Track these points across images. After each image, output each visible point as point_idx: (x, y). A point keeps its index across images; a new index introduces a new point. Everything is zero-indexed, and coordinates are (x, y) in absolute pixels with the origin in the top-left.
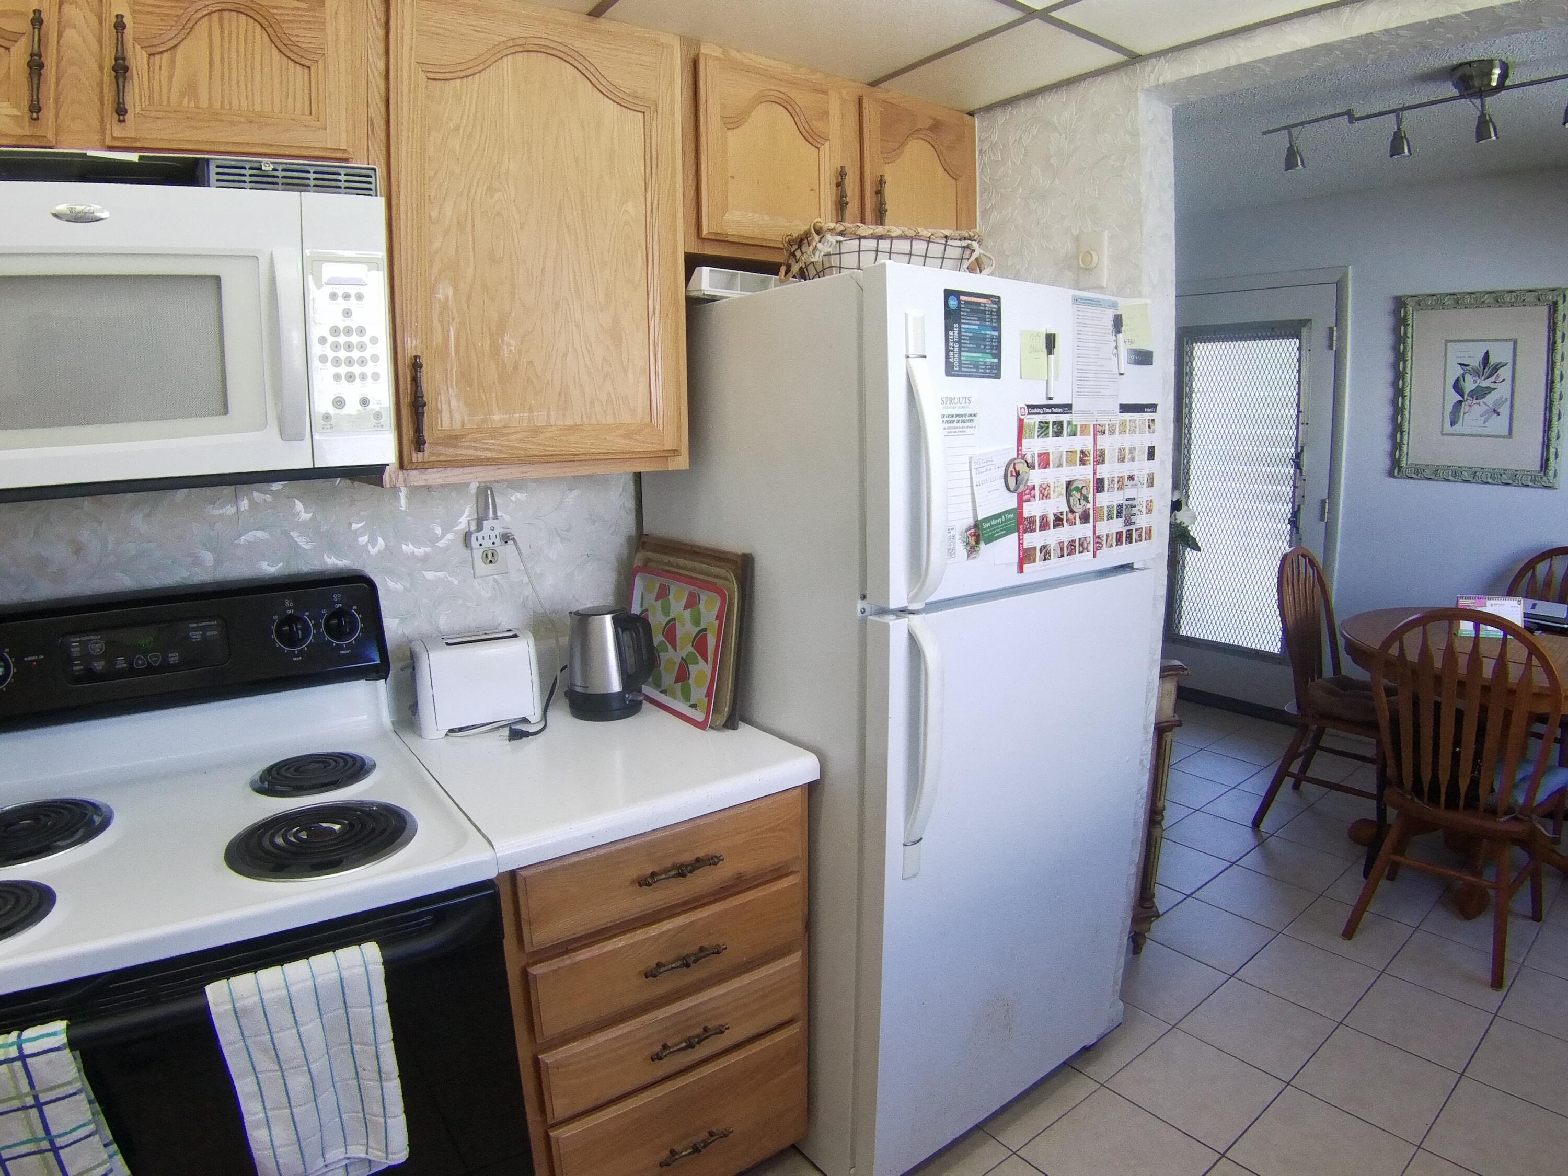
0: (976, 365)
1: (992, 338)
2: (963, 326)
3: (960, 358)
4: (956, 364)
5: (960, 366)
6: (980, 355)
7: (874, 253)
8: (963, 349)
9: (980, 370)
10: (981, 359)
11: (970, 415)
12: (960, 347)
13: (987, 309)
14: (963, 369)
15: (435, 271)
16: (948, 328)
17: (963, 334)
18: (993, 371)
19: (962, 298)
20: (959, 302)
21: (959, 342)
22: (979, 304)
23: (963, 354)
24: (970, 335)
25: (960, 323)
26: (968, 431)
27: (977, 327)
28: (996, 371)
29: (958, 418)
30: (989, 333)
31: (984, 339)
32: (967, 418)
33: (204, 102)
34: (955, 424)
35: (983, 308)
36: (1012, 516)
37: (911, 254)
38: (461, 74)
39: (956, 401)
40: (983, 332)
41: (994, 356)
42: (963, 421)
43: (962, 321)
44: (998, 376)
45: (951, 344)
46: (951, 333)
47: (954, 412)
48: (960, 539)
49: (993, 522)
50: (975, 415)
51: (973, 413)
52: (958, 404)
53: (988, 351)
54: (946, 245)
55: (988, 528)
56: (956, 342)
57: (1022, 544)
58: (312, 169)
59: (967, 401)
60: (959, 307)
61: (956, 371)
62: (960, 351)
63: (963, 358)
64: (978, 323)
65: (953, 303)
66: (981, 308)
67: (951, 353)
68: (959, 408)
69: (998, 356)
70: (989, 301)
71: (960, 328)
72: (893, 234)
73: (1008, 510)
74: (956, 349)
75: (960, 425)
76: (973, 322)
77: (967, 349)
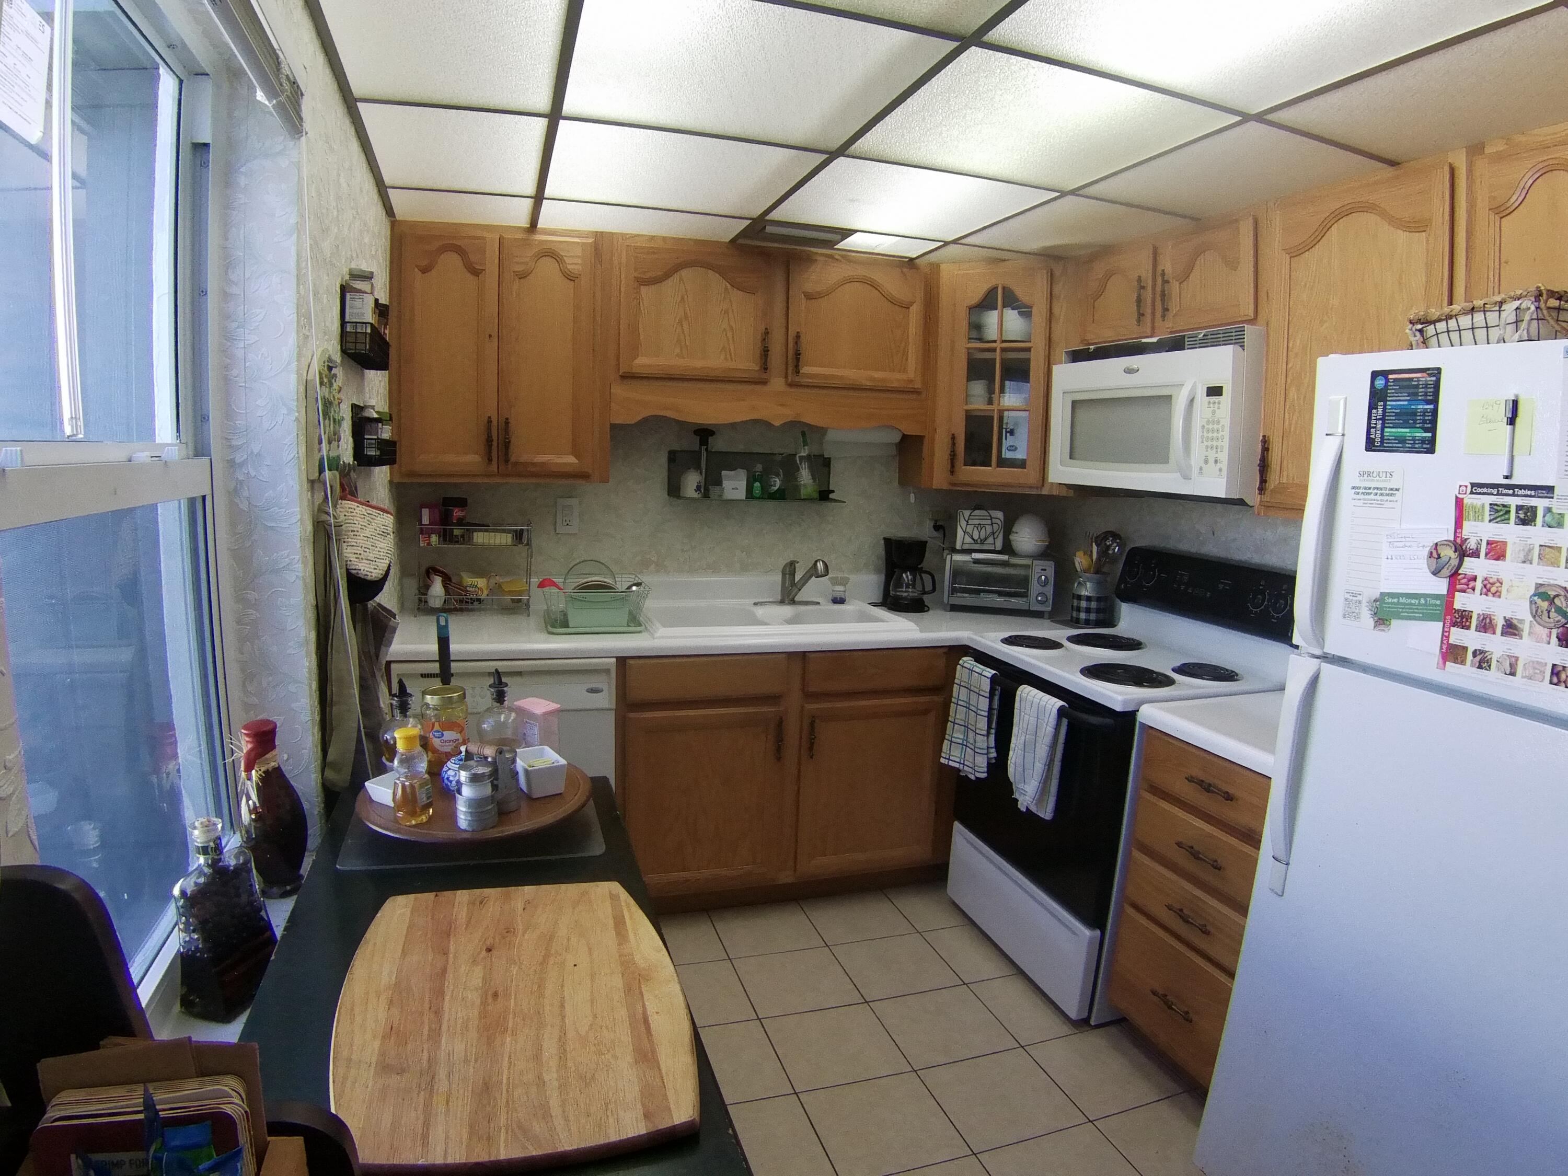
0: (1402, 440)
1: (1425, 411)
2: (1388, 403)
3: (1382, 434)
4: (1378, 439)
5: (1382, 442)
6: (1408, 430)
8: (1386, 425)
9: (1407, 445)
10: (1408, 434)
11: (1392, 489)
12: (1383, 424)
13: (1421, 383)
14: (1385, 445)
16: (1372, 407)
17: (1387, 411)
18: (1425, 446)
19: (1391, 376)
20: (1387, 380)
21: (1383, 419)
22: (1411, 379)
23: (1386, 430)
24: (1396, 411)
25: (1385, 401)
26: (1387, 504)
27: (1406, 403)
28: (1428, 446)
29: (1376, 491)
30: (1421, 407)
31: (1414, 413)
32: (1388, 492)
34: (1372, 497)
35: (1416, 383)
36: (1438, 602)
39: (1375, 475)
40: (1413, 407)
41: (1426, 430)
42: (1382, 494)
43: (1388, 399)
44: (1431, 451)
45: (1374, 422)
46: (1374, 411)
47: (1373, 485)
48: (1367, 606)
49: (1402, 600)
50: (1397, 490)
51: (1395, 487)
52: (1378, 478)
53: (1418, 426)
55: (1388, 603)
56: (1379, 419)
57: (1448, 637)
59: (1388, 474)
60: (1386, 386)
61: (1377, 446)
62: (1383, 428)
63: (1386, 434)
64: (1408, 398)
65: (1380, 383)
66: (1414, 383)
67: (1373, 430)
68: (1378, 481)
69: (1433, 430)
70: (1425, 375)
71: (1385, 406)
74: (1379, 426)
75: (1378, 497)
76: (1403, 398)
77: (1391, 425)
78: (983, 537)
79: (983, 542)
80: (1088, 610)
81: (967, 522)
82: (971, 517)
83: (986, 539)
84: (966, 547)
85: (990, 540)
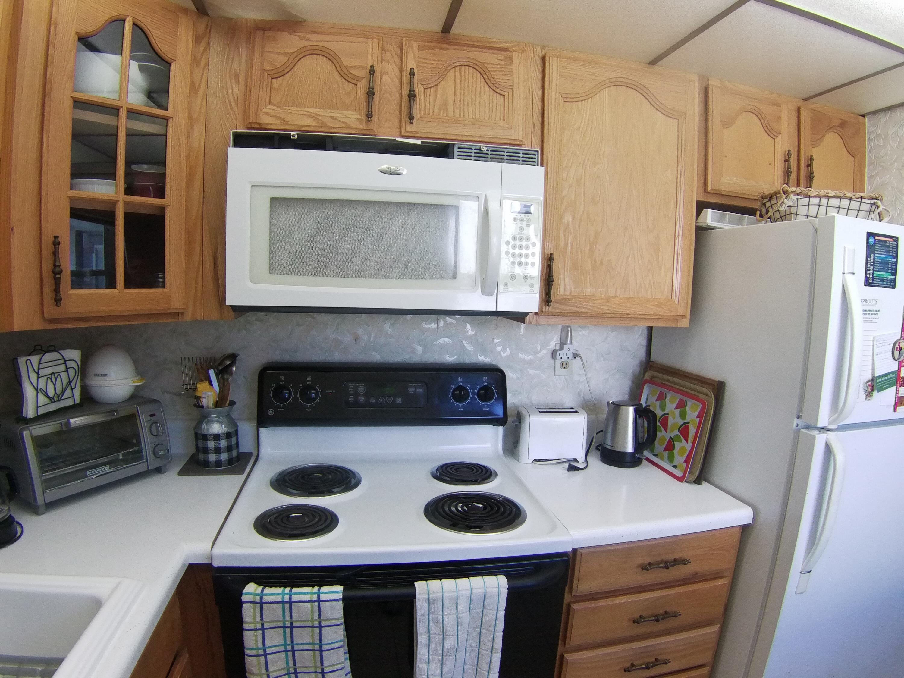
0: (882, 280)
1: (892, 263)
2: (876, 255)
3: (873, 275)
4: (871, 279)
5: (873, 280)
6: (884, 273)
7: (818, 206)
8: (875, 269)
9: (884, 283)
10: (885, 276)
11: (876, 311)
12: (873, 268)
13: (890, 245)
14: (874, 282)
15: (563, 207)
16: (868, 256)
17: (876, 260)
18: (892, 284)
19: (877, 238)
20: (875, 240)
22: (886, 241)
23: (875, 272)
24: (880, 261)
25: (875, 253)
26: (875, 321)
27: (884, 256)
29: (869, 312)
30: (890, 259)
31: (888, 263)
32: (874, 313)
33: (451, 113)
34: (868, 316)
36: (894, 375)
37: (839, 208)
38: (582, 99)
39: (869, 301)
40: (887, 259)
41: (893, 274)
42: (872, 314)
43: (876, 252)
44: (894, 287)
45: (869, 266)
46: (869, 259)
47: (868, 308)
48: (862, 388)
49: (883, 379)
50: (879, 311)
51: (878, 309)
52: (870, 304)
53: (889, 271)
54: (861, 202)
55: (880, 382)
56: (872, 265)
57: (898, 394)
58: (506, 150)
59: (875, 302)
60: (875, 243)
61: (870, 283)
62: (874, 271)
63: (875, 275)
64: (885, 253)
65: (871, 240)
66: (888, 244)
67: (868, 272)
68: (870, 306)
69: (895, 274)
70: (892, 240)
71: (874, 256)
72: (829, 195)
73: (891, 372)
74: (872, 270)
75: (870, 316)
76: (882, 253)
77: (877, 270)
78: (59, 390)
79: (59, 397)
80: (218, 451)
81: (38, 374)
82: (41, 366)
83: (63, 392)
84: (41, 411)
85: (68, 393)
